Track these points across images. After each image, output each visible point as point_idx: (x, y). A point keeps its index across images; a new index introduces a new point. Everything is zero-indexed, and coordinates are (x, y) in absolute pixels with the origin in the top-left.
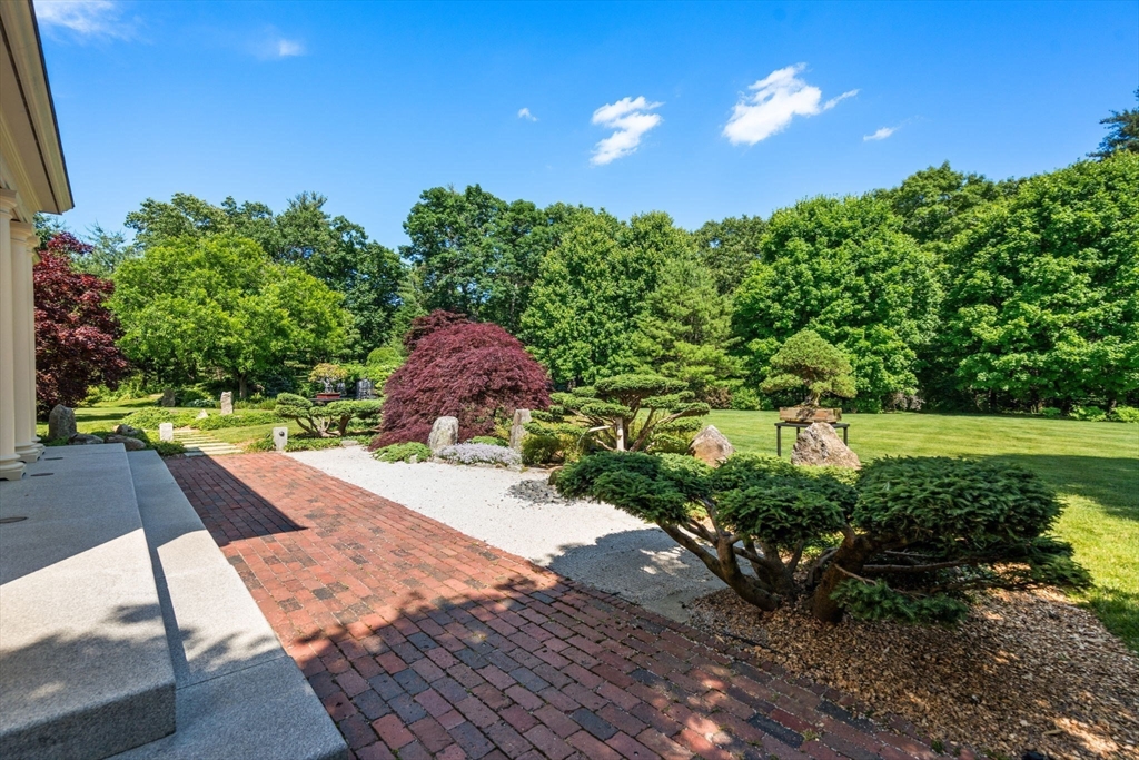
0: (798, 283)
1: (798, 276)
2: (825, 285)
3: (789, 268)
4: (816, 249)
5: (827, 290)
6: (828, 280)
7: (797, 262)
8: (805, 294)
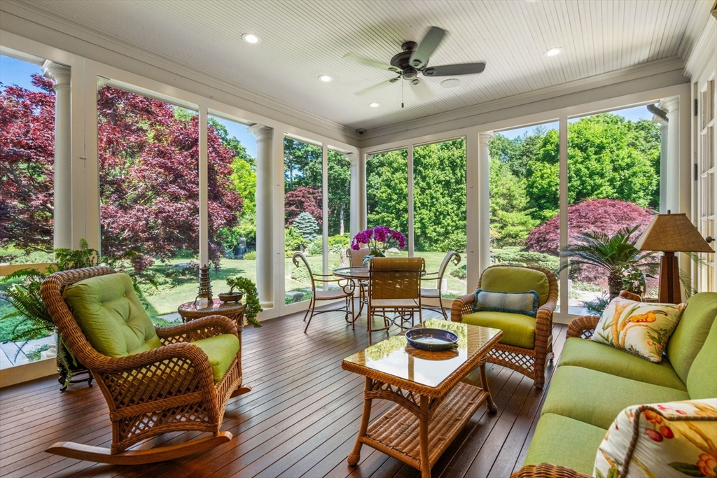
0: (577, 176)
1: (578, 172)
2: (596, 177)
3: (571, 166)
4: (588, 155)
5: (598, 181)
6: (597, 174)
7: (576, 162)
8: (583, 183)
